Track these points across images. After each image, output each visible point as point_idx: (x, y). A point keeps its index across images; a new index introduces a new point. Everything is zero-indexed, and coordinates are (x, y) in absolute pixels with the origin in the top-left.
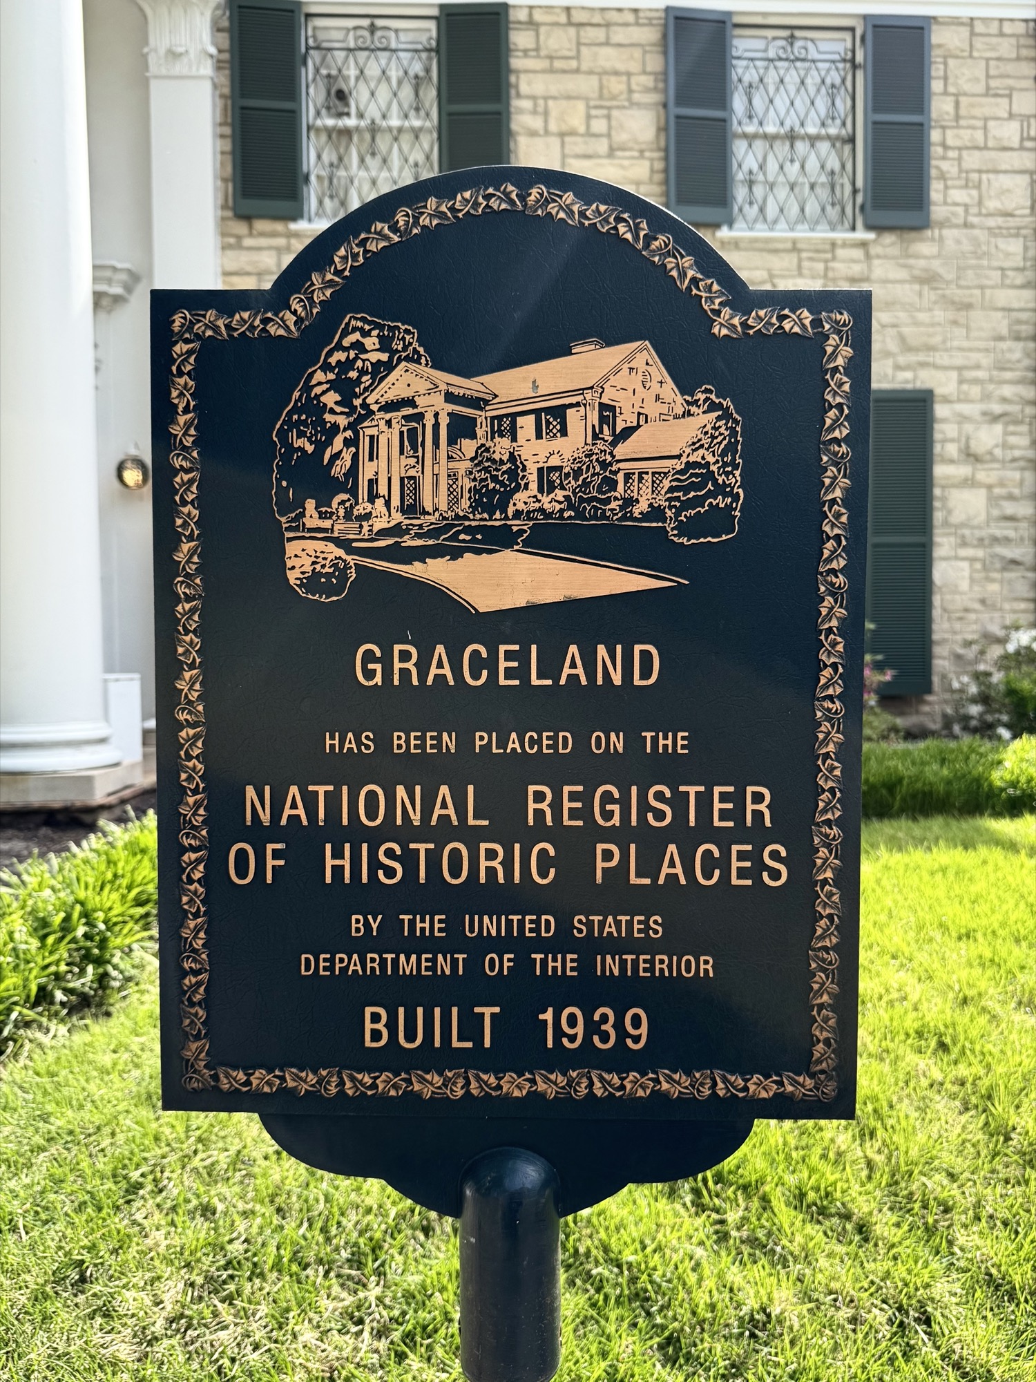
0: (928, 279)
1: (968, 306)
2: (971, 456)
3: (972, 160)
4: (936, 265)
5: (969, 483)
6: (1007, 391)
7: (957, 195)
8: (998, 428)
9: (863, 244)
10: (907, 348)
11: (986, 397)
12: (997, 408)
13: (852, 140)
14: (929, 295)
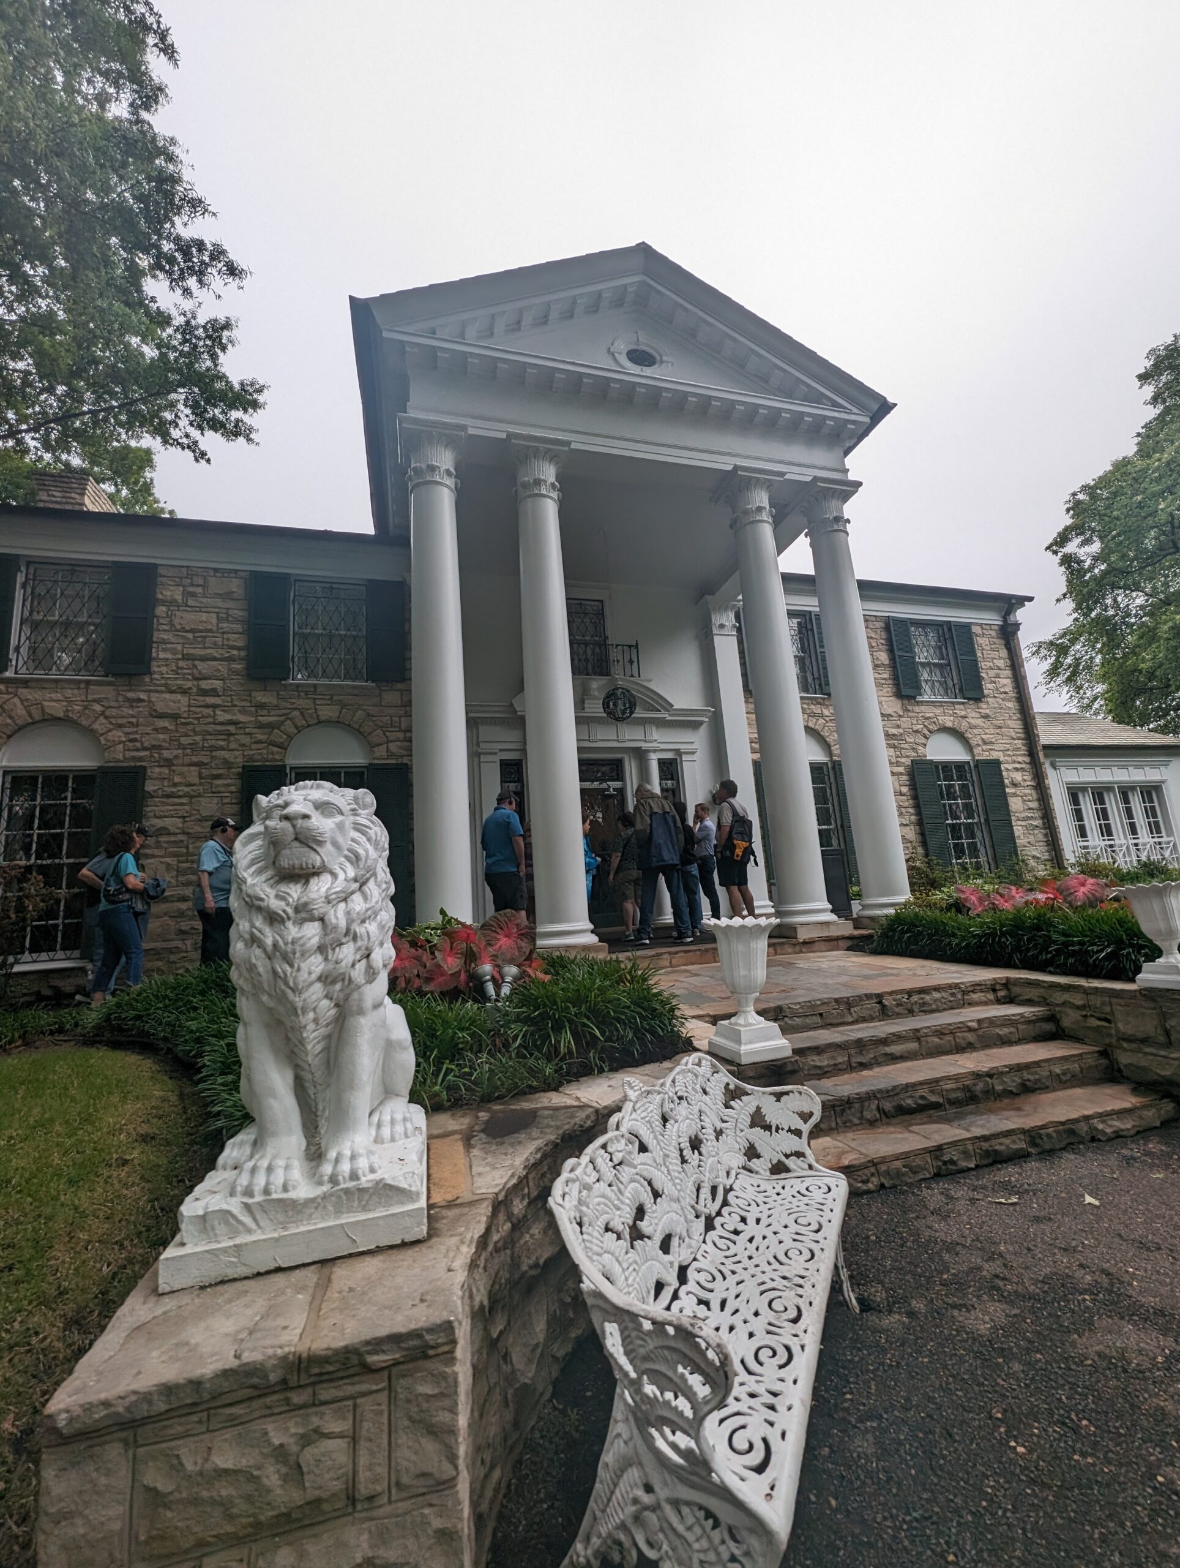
0: (986, 717)
1: (1000, 727)
2: (1015, 785)
3: (992, 673)
4: (987, 711)
5: (1017, 795)
6: (1020, 759)
7: (989, 686)
8: (1020, 773)
9: (963, 703)
10: (985, 743)
11: (1014, 762)
12: (1018, 766)
13: (949, 665)
14: (988, 723)
